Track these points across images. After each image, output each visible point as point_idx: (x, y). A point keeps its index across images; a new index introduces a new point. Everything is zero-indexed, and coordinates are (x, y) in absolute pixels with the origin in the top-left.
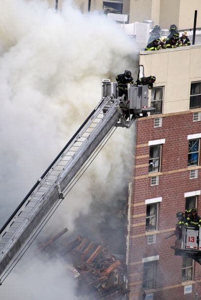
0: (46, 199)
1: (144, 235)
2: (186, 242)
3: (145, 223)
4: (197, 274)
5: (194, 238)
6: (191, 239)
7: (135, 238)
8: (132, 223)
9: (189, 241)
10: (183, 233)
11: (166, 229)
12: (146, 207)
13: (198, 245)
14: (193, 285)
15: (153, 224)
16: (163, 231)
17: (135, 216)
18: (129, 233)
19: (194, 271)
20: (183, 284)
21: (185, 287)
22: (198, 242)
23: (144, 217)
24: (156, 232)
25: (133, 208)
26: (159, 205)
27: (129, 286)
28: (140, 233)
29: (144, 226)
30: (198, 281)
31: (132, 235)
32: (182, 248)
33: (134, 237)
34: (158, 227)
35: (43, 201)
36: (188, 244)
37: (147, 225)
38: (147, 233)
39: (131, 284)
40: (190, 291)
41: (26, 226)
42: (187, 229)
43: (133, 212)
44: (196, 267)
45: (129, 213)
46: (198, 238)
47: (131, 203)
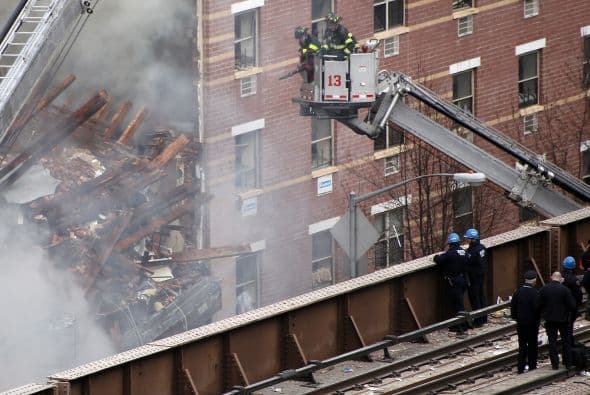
0: (56, 15)
1: (232, 78)
2: (323, 87)
3: (232, 54)
4: (341, 153)
5: (340, 77)
6: (334, 81)
7: (216, 86)
8: (207, 55)
9: (330, 85)
10: (316, 68)
11: (276, 62)
12: (233, 19)
13: (349, 91)
14: (334, 174)
15: (250, 54)
16: (270, 67)
17: (212, 40)
18: (201, 76)
19: (335, 145)
20: (315, 174)
21: (320, 181)
22: (348, 85)
23: (230, 40)
24: (256, 70)
25: (206, 24)
26: (259, 14)
27: (207, 188)
28: (224, 76)
29: (231, 59)
30: (349, 165)
31: (208, 80)
32: (316, 100)
33: (211, 84)
34: (260, 60)
35: (51, 20)
36: (329, 90)
37: (236, 58)
38: (239, 75)
39: (212, 182)
40: (329, 189)
41: (21, 74)
42: (324, 59)
43: (208, 32)
44: (338, 138)
45: (200, 35)
46: (348, 76)
47: (203, 12)
